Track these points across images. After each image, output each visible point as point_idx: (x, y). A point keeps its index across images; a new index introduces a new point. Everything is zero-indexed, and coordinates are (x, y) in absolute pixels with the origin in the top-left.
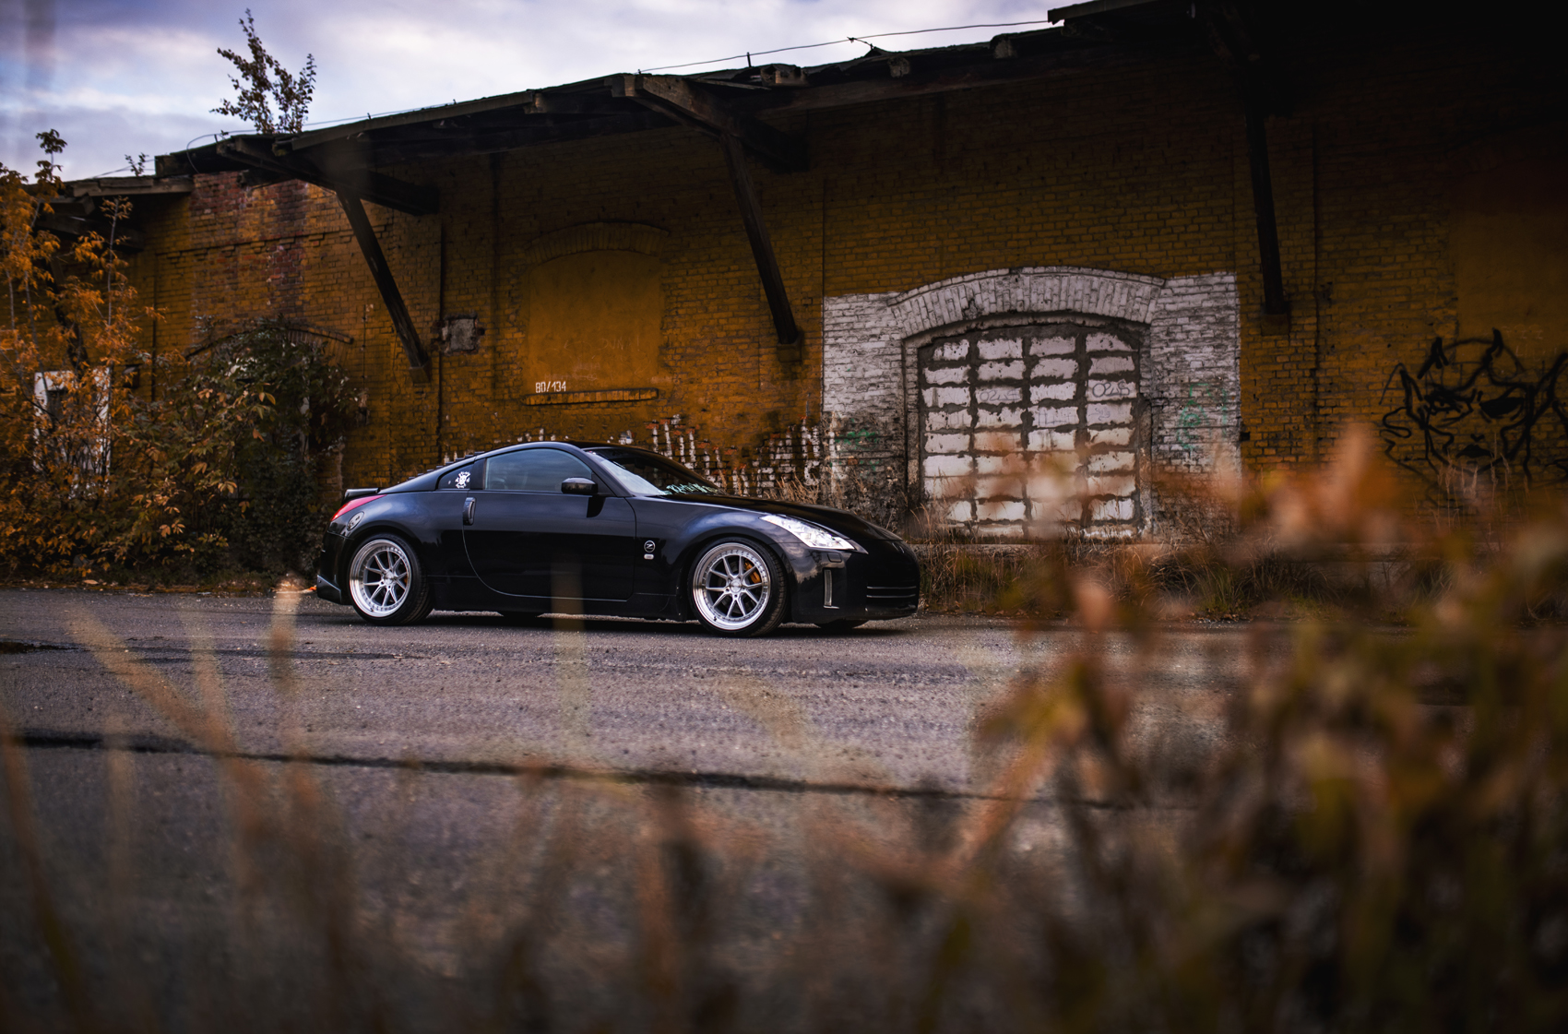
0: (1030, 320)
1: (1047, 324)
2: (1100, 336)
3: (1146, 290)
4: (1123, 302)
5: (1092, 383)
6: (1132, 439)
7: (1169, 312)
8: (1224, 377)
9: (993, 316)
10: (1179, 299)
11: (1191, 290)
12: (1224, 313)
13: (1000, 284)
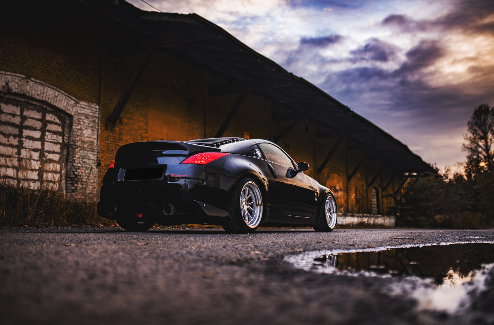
0: (26, 100)
1: (32, 104)
2: (51, 115)
3: (72, 102)
4: (65, 105)
5: (47, 133)
6: (60, 159)
7: (79, 113)
8: (94, 142)
9: (16, 94)
10: (82, 109)
11: (86, 107)
12: (95, 119)
13: (20, 81)
